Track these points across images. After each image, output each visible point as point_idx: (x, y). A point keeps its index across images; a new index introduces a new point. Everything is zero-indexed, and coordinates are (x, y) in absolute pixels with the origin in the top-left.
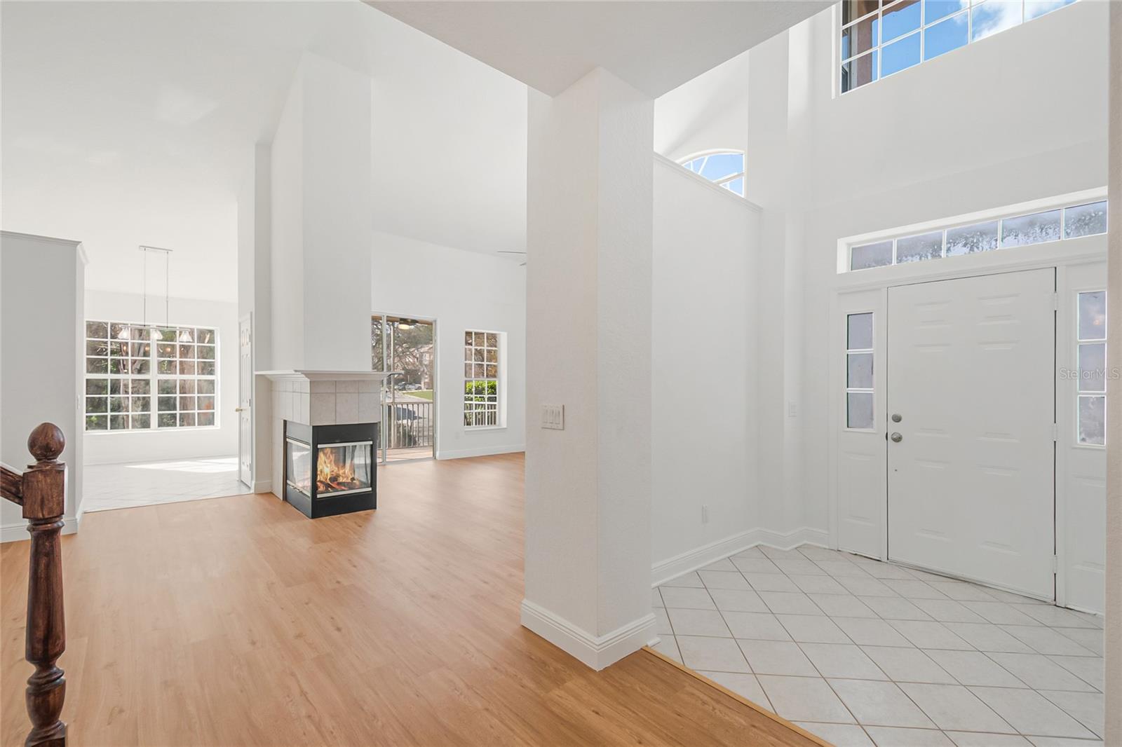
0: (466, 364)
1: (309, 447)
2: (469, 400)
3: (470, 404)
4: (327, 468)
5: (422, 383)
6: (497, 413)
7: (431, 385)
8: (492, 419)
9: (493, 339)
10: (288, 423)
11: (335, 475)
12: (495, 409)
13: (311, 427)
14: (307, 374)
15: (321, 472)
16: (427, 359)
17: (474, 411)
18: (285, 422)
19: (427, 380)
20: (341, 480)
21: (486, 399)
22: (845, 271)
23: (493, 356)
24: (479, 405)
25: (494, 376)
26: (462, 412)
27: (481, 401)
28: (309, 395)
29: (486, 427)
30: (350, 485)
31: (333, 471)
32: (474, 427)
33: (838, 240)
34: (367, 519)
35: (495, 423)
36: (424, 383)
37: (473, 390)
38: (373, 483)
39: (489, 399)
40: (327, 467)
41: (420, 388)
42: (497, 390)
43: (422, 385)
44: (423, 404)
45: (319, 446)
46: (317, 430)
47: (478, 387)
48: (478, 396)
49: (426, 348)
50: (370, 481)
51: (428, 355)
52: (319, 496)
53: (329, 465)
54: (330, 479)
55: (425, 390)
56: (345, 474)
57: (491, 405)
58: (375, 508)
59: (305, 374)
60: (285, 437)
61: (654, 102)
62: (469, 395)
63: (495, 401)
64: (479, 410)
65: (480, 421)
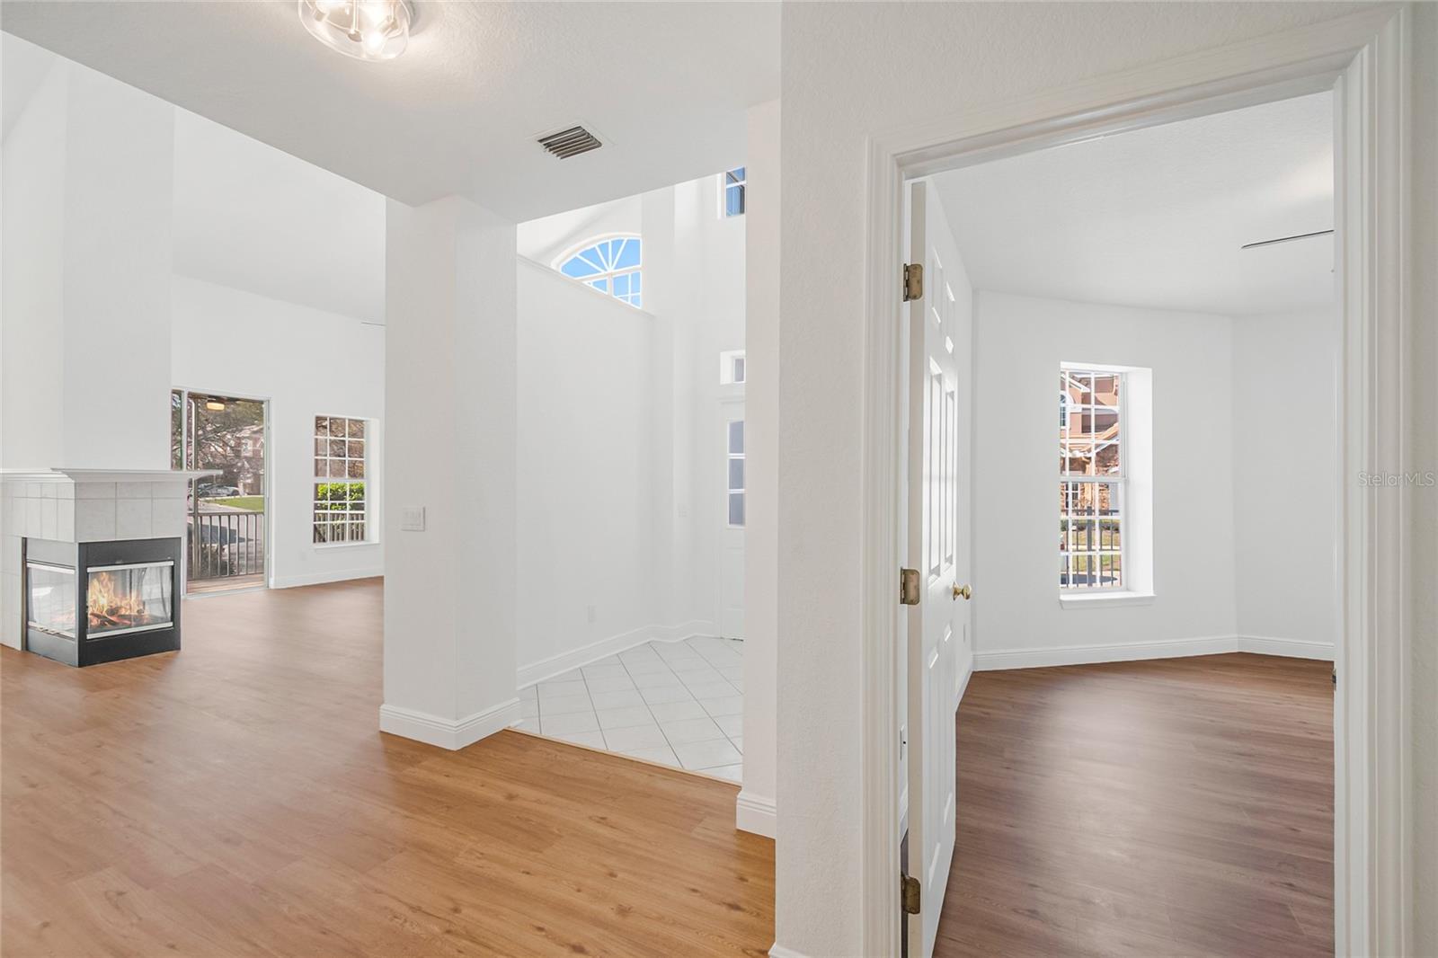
0: (316, 460)
1: (73, 573)
2: (322, 509)
3: (324, 514)
4: (101, 597)
5: (241, 485)
6: (366, 525)
7: (255, 489)
8: (358, 534)
9: (358, 428)
10: (29, 541)
11: (114, 606)
12: (363, 519)
13: (77, 545)
14: (71, 474)
15: (95, 602)
16: (248, 449)
17: (329, 522)
18: (25, 541)
19: (249, 481)
20: (123, 612)
21: (348, 507)
22: (729, 382)
23: (358, 450)
24: (338, 515)
25: (362, 476)
26: (311, 523)
27: (342, 509)
28: (73, 501)
29: (347, 543)
30: (138, 620)
31: (111, 602)
32: (329, 545)
33: (721, 353)
34: (167, 661)
35: (362, 538)
36: (245, 485)
37: (329, 494)
38: (175, 616)
39: (354, 507)
40: (103, 597)
41: (235, 493)
42: (365, 493)
43: (240, 489)
44: (238, 515)
45: (89, 570)
46: (84, 547)
47: (337, 490)
48: (338, 502)
49: (246, 432)
50: (169, 614)
51: (250, 442)
52: (89, 637)
53: (106, 595)
54: (107, 612)
55: (246, 496)
56: (129, 605)
57: (357, 515)
58: (178, 648)
59: (67, 474)
60: (25, 561)
61: (516, 228)
62: (324, 502)
63: (363, 509)
64: (339, 522)
65: (338, 535)
